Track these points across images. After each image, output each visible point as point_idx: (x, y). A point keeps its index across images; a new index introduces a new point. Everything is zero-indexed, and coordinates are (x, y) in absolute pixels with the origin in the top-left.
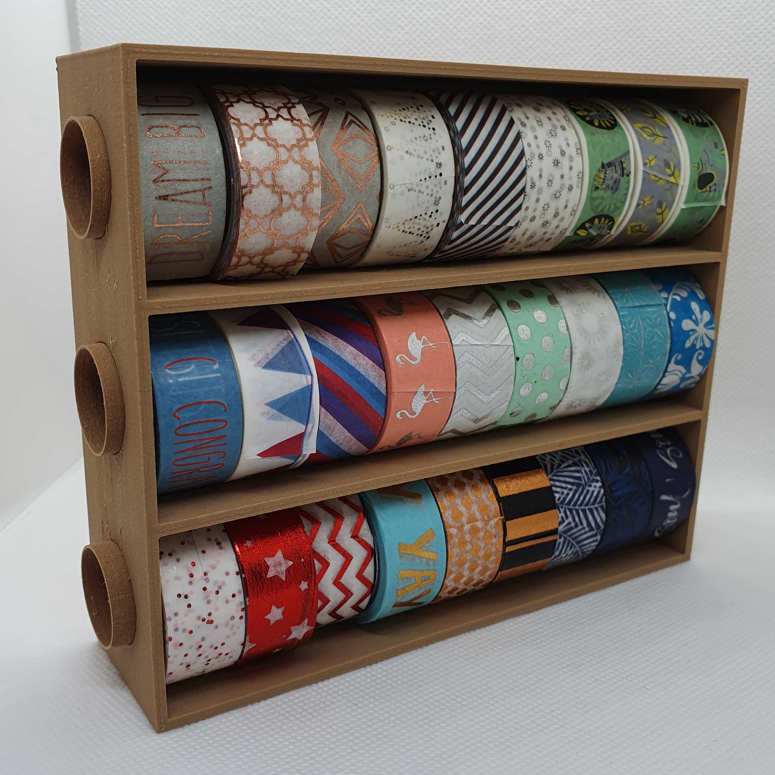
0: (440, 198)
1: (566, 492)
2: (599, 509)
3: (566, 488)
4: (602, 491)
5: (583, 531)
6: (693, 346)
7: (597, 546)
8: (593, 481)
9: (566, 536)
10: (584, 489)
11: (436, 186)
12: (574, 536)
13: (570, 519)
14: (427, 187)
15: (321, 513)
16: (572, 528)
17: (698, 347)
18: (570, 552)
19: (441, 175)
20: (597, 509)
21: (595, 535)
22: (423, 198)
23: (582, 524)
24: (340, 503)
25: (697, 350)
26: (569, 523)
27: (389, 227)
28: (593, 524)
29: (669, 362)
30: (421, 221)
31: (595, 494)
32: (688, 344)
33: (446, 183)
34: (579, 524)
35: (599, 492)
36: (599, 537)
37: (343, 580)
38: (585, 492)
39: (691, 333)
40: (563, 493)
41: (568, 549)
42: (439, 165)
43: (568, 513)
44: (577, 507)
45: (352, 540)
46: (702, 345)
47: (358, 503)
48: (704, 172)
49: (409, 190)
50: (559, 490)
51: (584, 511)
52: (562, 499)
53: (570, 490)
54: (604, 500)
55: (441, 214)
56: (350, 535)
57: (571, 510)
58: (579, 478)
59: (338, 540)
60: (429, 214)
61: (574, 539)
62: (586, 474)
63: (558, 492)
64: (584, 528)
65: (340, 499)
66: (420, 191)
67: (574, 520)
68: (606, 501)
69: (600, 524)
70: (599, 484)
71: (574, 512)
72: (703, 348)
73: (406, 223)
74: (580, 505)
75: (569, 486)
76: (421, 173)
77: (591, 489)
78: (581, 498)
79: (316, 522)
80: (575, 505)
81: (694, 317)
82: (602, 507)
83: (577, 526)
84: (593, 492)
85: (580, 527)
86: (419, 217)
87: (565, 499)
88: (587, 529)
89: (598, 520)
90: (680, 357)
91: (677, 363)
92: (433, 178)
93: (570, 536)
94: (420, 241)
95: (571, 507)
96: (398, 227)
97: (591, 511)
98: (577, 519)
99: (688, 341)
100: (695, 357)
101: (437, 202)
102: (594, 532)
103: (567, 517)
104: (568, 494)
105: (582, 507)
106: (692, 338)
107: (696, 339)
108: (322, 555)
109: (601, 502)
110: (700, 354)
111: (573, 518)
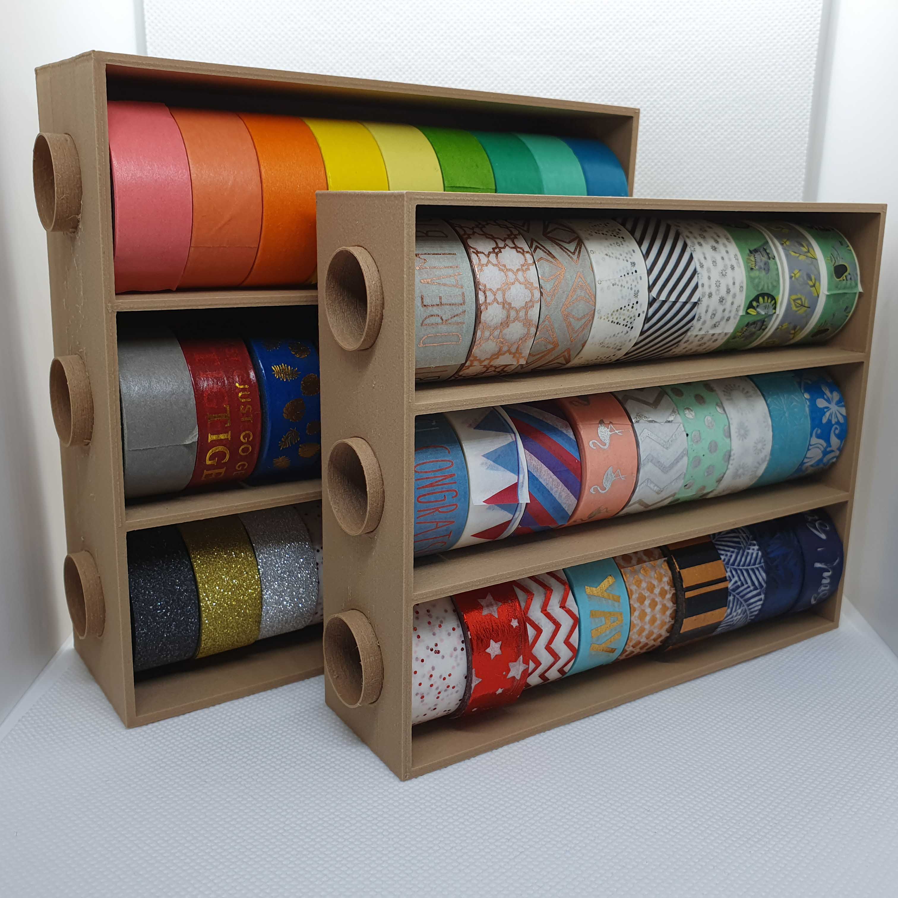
0: (638, 291)
1: (729, 554)
2: (760, 569)
3: (728, 551)
4: (760, 553)
5: (748, 590)
6: (829, 421)
7: (762, 605)
8: (751, 545)
9: (734, 593)
10: (744, 551)
11: (633, 281)
12: (741, 594)
13: (736, 578)
14: (627, 282)
15: (534, 586)
16: (738, 587)
17: (833, 422)
18: (739, 611)
19: (636, 271)
20: (757, 568)
21: (759, 594)
22: (625, 291)
23: (747, 583)
24: (549, 577)
25: (833, 425)
26: (736, 582)
27: (601, 318)
28: (756, 583)
29: (811, 436)
30: (626, 312)
31: (754, 555)
32: (824, 420)
33: (641, 278)
34: (744, 583)
35: (757, 554)
36: (762, 596)
37: (553, 646)
38: (745, 554)
39: (825, 410)
40: (727, 555)
41: (738, 607)
42: (633, 264)
43: (734, 573)
44: (741, 568)
45: (561, 610)
46: (836, 420)
47: (564, 577)
48: (837, 264)
49: (613, 285)
50: (722, 552)
51: (747, 571)
52: (726, 560)
53: (733, 552)
54: (762, 561)
55: (641, 305)
56: (559, 606)
57: (736, 570)
58: (738, 543)
59: (549, 609)
60: (631, 305)
61: (742, 597)
62: (744, 539)
63: (723, 555)
64: (749, 587)
65: (548, 573)
66: (622, 286)
67: (740, 580)
68: (765, 562)
69: (763, 583)
70: (756, 547)
71: (739, 572)
72: (838, 423)
73: (614, 314)
74: (743, 566)
75: (732, 549)
76: (620, 270)
77: (750, 551)
78: (743, 559)
79: (530, 594)
80: (738, 565)
81: (825, 397)
82: (762, 567)
83: (742, 585)
84: (752, 554)
85: (746, 586)
86: (623, 308)
87: (729, 560)
88: (752, 588)
89: (761, 579)
90: (819, 431)
91: (818, 437)
92: (630, 274)
93: (738, 594)
94: (625, 332)
95: (735, 567)
96: (607, 318)
97: (753, 570)
98: (742, 578)
99: (824, 418)
100: (832, 431)
101: (636, 295)
102: (758, 591)
103: (733, 577)
104: (731, 556)
105: (745, 567)
106: (827, 414)
107: (831, 415)
108: (537, 623)
109: (760, 563)
110: (836, 428)
111: (739, 577)
